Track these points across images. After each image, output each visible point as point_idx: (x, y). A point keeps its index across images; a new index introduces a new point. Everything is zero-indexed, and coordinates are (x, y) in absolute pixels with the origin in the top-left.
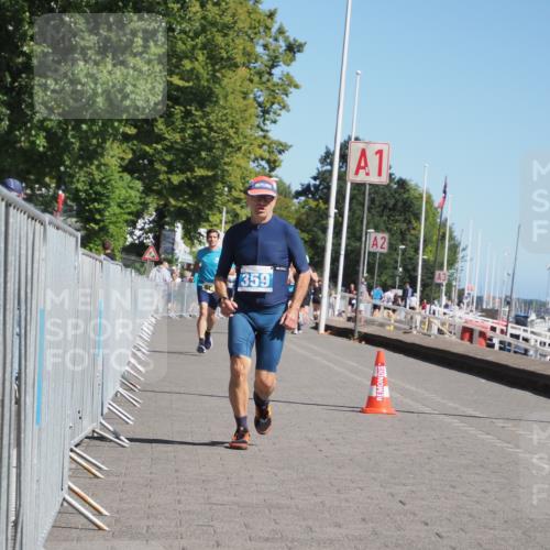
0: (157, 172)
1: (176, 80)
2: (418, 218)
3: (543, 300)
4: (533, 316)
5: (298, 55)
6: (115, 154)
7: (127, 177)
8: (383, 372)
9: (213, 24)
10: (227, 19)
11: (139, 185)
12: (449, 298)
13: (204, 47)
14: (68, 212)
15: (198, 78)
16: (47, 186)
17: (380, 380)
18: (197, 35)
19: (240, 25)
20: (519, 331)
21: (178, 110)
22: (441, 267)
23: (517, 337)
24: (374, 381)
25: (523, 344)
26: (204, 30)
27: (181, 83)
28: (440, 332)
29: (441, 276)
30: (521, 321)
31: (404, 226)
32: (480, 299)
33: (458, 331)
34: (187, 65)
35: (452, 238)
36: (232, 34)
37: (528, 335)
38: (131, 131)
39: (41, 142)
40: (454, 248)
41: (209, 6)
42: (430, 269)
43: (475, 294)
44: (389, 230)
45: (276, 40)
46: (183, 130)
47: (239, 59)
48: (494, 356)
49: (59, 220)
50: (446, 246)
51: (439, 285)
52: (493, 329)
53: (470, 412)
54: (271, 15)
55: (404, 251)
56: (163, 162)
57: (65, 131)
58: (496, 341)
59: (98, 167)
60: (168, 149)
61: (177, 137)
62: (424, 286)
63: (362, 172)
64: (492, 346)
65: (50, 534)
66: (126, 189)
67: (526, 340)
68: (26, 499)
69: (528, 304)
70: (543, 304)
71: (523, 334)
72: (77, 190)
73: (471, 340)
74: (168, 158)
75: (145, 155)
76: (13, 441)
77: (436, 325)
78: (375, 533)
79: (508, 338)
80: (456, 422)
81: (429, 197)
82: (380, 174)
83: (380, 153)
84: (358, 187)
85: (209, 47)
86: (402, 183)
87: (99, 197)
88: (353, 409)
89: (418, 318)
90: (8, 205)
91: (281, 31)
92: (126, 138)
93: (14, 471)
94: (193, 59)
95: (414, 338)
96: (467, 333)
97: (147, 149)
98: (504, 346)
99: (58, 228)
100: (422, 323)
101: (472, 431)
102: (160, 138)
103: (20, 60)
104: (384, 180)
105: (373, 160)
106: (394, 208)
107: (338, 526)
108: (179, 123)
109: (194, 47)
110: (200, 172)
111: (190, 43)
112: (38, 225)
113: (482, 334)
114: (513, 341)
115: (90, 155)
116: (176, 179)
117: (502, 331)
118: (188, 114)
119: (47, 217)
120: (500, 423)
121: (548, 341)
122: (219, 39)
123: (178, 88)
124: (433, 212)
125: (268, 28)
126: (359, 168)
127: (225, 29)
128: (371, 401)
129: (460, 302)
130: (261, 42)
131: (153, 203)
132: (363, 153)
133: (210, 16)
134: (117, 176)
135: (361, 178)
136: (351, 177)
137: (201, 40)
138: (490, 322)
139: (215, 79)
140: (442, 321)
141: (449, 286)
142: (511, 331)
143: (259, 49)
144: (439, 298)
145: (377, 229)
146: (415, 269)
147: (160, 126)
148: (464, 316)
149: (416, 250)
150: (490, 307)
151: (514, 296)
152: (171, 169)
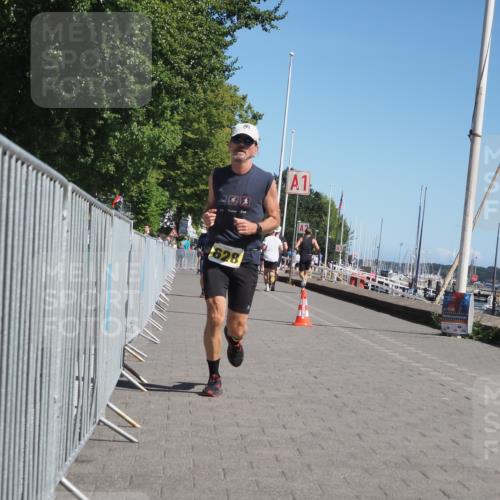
0: (178, 187)
1: (189, 134)
2: (326, 215)
3: (397, 261)
4: (391, 272)
5: (259, 121)
6: (154, 176)
7: (161, 189)
8: (305, 302)
9: (211, 103)
10: (219, 100)
11: (167, 193)
12: (343, 261)
13: (205, 115)
14: (127, 209)
15: (202, 133)
16: (115, 194)
17: (304, 306)
18: (201, 109)
19: (225, 103)
20: (383, 279)
21: (190, 151)
22: (339, 243)
23: (381, 283)
24: (300, 307)
25: (385, 287)
26: (205, 106)
27: (192, 136)
28: (338, 279)
29: (339, 248)
30: (384, 274)
31: (318, 219)
32: (361, 261)
33: (349, 279)
34: (196, 125)
35: (345, 226)
36: (221, 109)
37: (388, 282)
38: (164, 163)
39: (112, 168)
40: (347, 233)
41: (209, 92)
42: (333, 243)
43: (358, 258)
44: (309, 221)
45: (246, 112)
46: (193, 163)
47: (225, 123)
48: (368, 293)
49: (121, 213)
50: (342, 231)
51: (338, 253)
52: (368, 278)
53: (354, 325)
54: (244, 98)
55: (318, 234)
56: (181, 181)
57: (126, 162)
58: (370, 285)
59: (144, 184)
60: (184, 174)
61: (190, 167)
62: (329, 253)
63: (294, 188)
64: (367, 288)
65: (114, 393)
66: (160, 196)
67: (387, 285)
68: (99, 374)
69: (388, 264)
70: (397, 265)
71: (385, 281)
72: (132, 196)
73: (356, 284)
74: (184, 179)
75: (171, 177)
76: (92, 340)
77: (336, 275)
78: (299, 394)
79: (376, 284)
80: (346, 331)
81: (333, 203)
82: (305, 189)
83: (305, 177)
84: (292, 197)
85: (208, 116)
86: (317, 195)
87: (144, 201)
88: (288, 323)
89: (326, 272)
90: (91, 205)
91: (249, 107)
92: (160, 167)
93: (93, 357)
94: (199, 122)
95: (323, 283)
96: (354, 280)
97: (172, 173)
98: (374, 288)
99: (120, 218)
100: (328, 274)
101: (356, 336)
102: (179, 168)
103: (101, 122)
104: (307, 192)
105: (301, 182)
106: (312, 209)
107: (279, 390)
108: (191, 159)
109: (200, 116)
110: (202, 187)
111: (197, 113)
112: (108, 216)
113: (362, 281)
114: (379, 285)
115: (139, 177)
116: (188, 191)
117: (374, 280)
118: (195, 154)
119: (113, 212)
120: (372, 332)
121: (400, 285)
122: (214, 111)
123: (190, 139)
124: (335, 212)
125: (242, 106)
126: (293, 185)
127: (217, 106)
128: (298, 319)
129: (350, 263)
130: (238, 113)
131: (175, 205)
132: (295, 178)
133: (209, 98)
134: (155, 188)
135: (294, 191)
136: (288, 191)
137: (204, 111)
138: (367, 275)
139: (211, 134)
140: (340, 273)
141: (344, 253)
142: (378, 279)
143: (237, 118)
144: (338, 261)
145: (303, 220)
146: (324, 244)
147: (180, 160)
148: (351, 271)
149: (325, 233)
150: (367, 265)
151: (380, 259)
152: (186, 185)
